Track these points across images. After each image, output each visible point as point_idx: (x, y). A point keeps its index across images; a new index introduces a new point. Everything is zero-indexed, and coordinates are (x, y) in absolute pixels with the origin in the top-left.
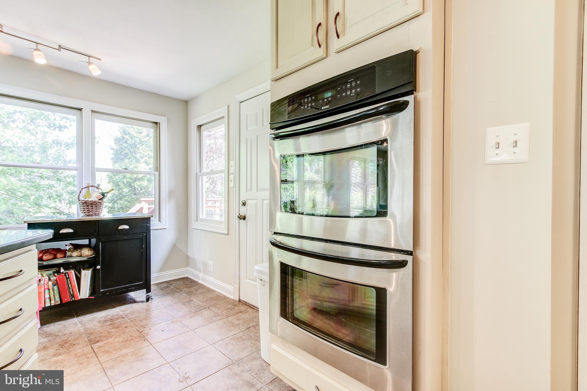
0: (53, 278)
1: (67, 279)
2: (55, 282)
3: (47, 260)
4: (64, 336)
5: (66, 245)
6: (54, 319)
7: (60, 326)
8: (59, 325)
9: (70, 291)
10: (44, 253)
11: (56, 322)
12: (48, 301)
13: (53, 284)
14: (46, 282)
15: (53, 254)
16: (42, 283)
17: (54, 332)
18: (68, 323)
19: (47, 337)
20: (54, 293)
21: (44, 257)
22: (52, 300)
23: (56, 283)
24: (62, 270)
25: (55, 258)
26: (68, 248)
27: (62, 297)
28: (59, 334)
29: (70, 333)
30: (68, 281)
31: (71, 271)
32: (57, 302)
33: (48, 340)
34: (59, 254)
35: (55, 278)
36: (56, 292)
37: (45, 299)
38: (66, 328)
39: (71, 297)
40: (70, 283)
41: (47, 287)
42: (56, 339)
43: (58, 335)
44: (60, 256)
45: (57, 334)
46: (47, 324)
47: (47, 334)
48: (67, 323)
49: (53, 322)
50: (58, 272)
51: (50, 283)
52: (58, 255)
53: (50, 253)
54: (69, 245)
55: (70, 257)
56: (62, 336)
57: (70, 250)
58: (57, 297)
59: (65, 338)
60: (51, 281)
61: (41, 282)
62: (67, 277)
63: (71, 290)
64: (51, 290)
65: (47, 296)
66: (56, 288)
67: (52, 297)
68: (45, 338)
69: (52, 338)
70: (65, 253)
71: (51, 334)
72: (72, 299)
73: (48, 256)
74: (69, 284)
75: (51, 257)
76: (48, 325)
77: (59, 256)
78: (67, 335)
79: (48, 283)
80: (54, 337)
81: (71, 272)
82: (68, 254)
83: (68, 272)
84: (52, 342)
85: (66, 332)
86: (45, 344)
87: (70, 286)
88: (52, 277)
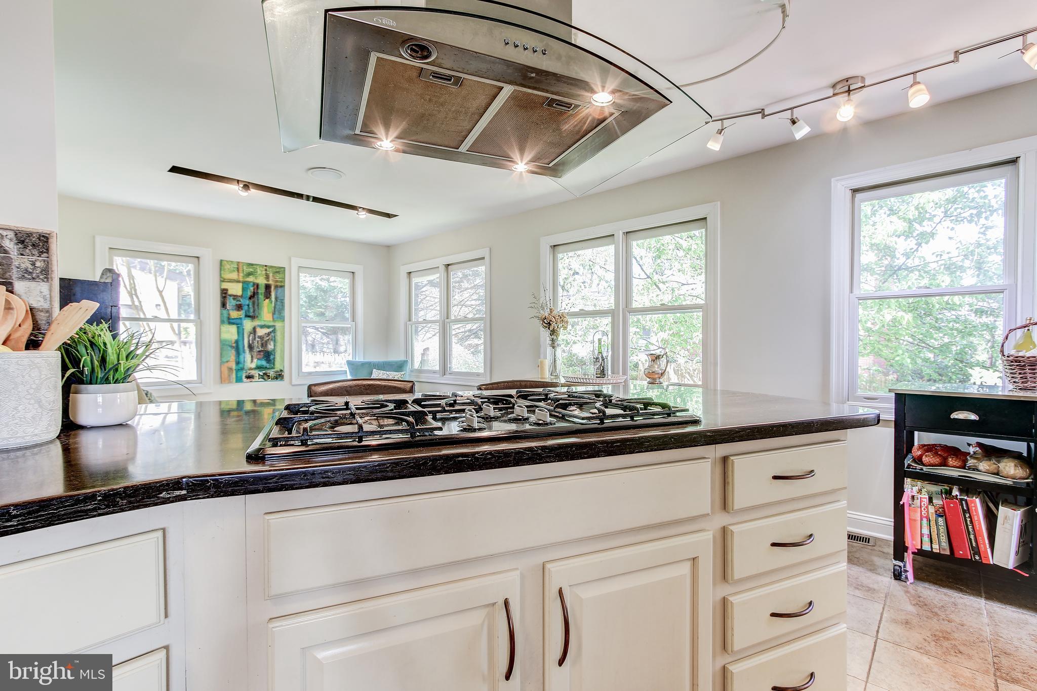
0: (938, 502)
1: (964, 511)
2: (940, 510)
3: (929, 466)
4: (946, 622)
5: (969, 445)
6: (941, 580)
7: (947, 599)
8: (945, 594)
9: (970, 539)
10: (927, 451)
11: (944, 586)
12: (926, 539)
13: (936, 512)
14: (924, 505)
15: (940, 455)
16: (917, 504)
17: (932, 604)
18: (965, 601)
19: (917, 606)
20: (938, 530)
21: (924, 457)
22: (934, 541)
23: (941, 513)
24: (955, 492)
25: (944, 464)
26: (972, 450)
27: (954, 544)
28: (939, 612)
29: (960, 624)
30: (967, 516)
31: (974, 498)
32: (944, 550)
33: (917, 613)
34: (952, 459)
35: (941, 503)
36: (943, 530)
37: (922, 535)
38: (956, 610)
39: (972, 552)
40: (971, 522)
41: (925, 514)
42: (931, 618)
43: (936, 614)
44: (954, 464)
45: (936, 610)
46: (925, 582)
47: (920, 601)
48: (961, 601)
49: (936, 584)
50: (949, 492)
51: (932, 510)
52: (950, 460)
53: (936, 454)
54: (974, 446)
55: (974, 470)
56: (943, 620)
57: (974, 456)
58: (944, 539)
59: (947, 627)
60: (933, 505)
61: (915, 501)
62: (965, 508)
63: (972, 537)
64: (933, 523)
65: (926, 531)
66: (941, 521)
67: (935, 536)
68: (914, 605)
69: (924, 612)
70: (965, 461)
71: (926, 605)
72: (974, 557)
73: (931, 458)
74: (969, 523)
75: (937, 460)
76: (927, 585)
77: (951, 463)
78: (953, 624)
79: (927, 507)
80: (929, 614)
81: (974, 502)
82: (971, 462)
83: (966, 498)
84: (922, 621)
85: (952, 616)
86: (910, 616)
87: (970, 527)
88: (937, 499)
